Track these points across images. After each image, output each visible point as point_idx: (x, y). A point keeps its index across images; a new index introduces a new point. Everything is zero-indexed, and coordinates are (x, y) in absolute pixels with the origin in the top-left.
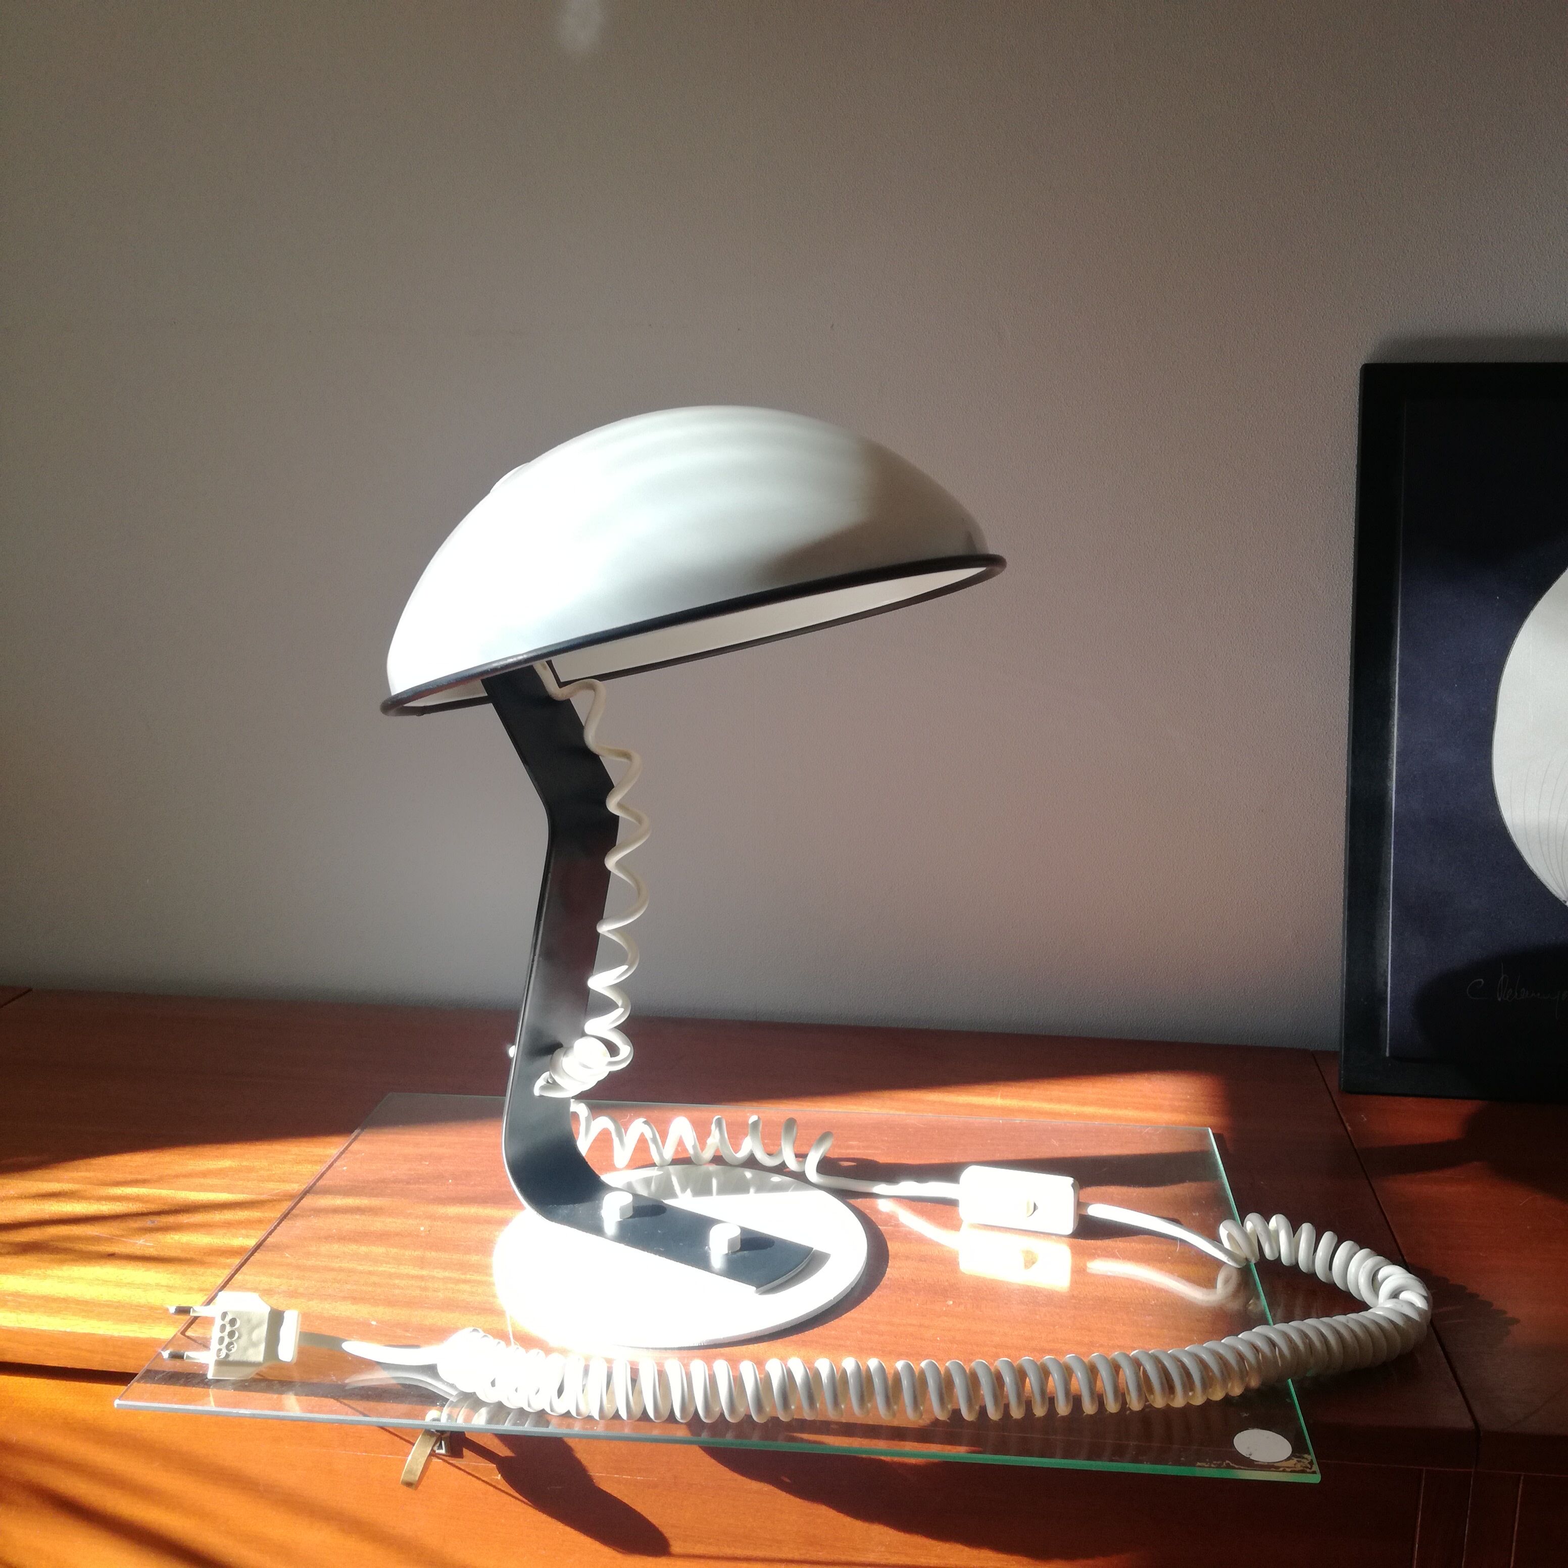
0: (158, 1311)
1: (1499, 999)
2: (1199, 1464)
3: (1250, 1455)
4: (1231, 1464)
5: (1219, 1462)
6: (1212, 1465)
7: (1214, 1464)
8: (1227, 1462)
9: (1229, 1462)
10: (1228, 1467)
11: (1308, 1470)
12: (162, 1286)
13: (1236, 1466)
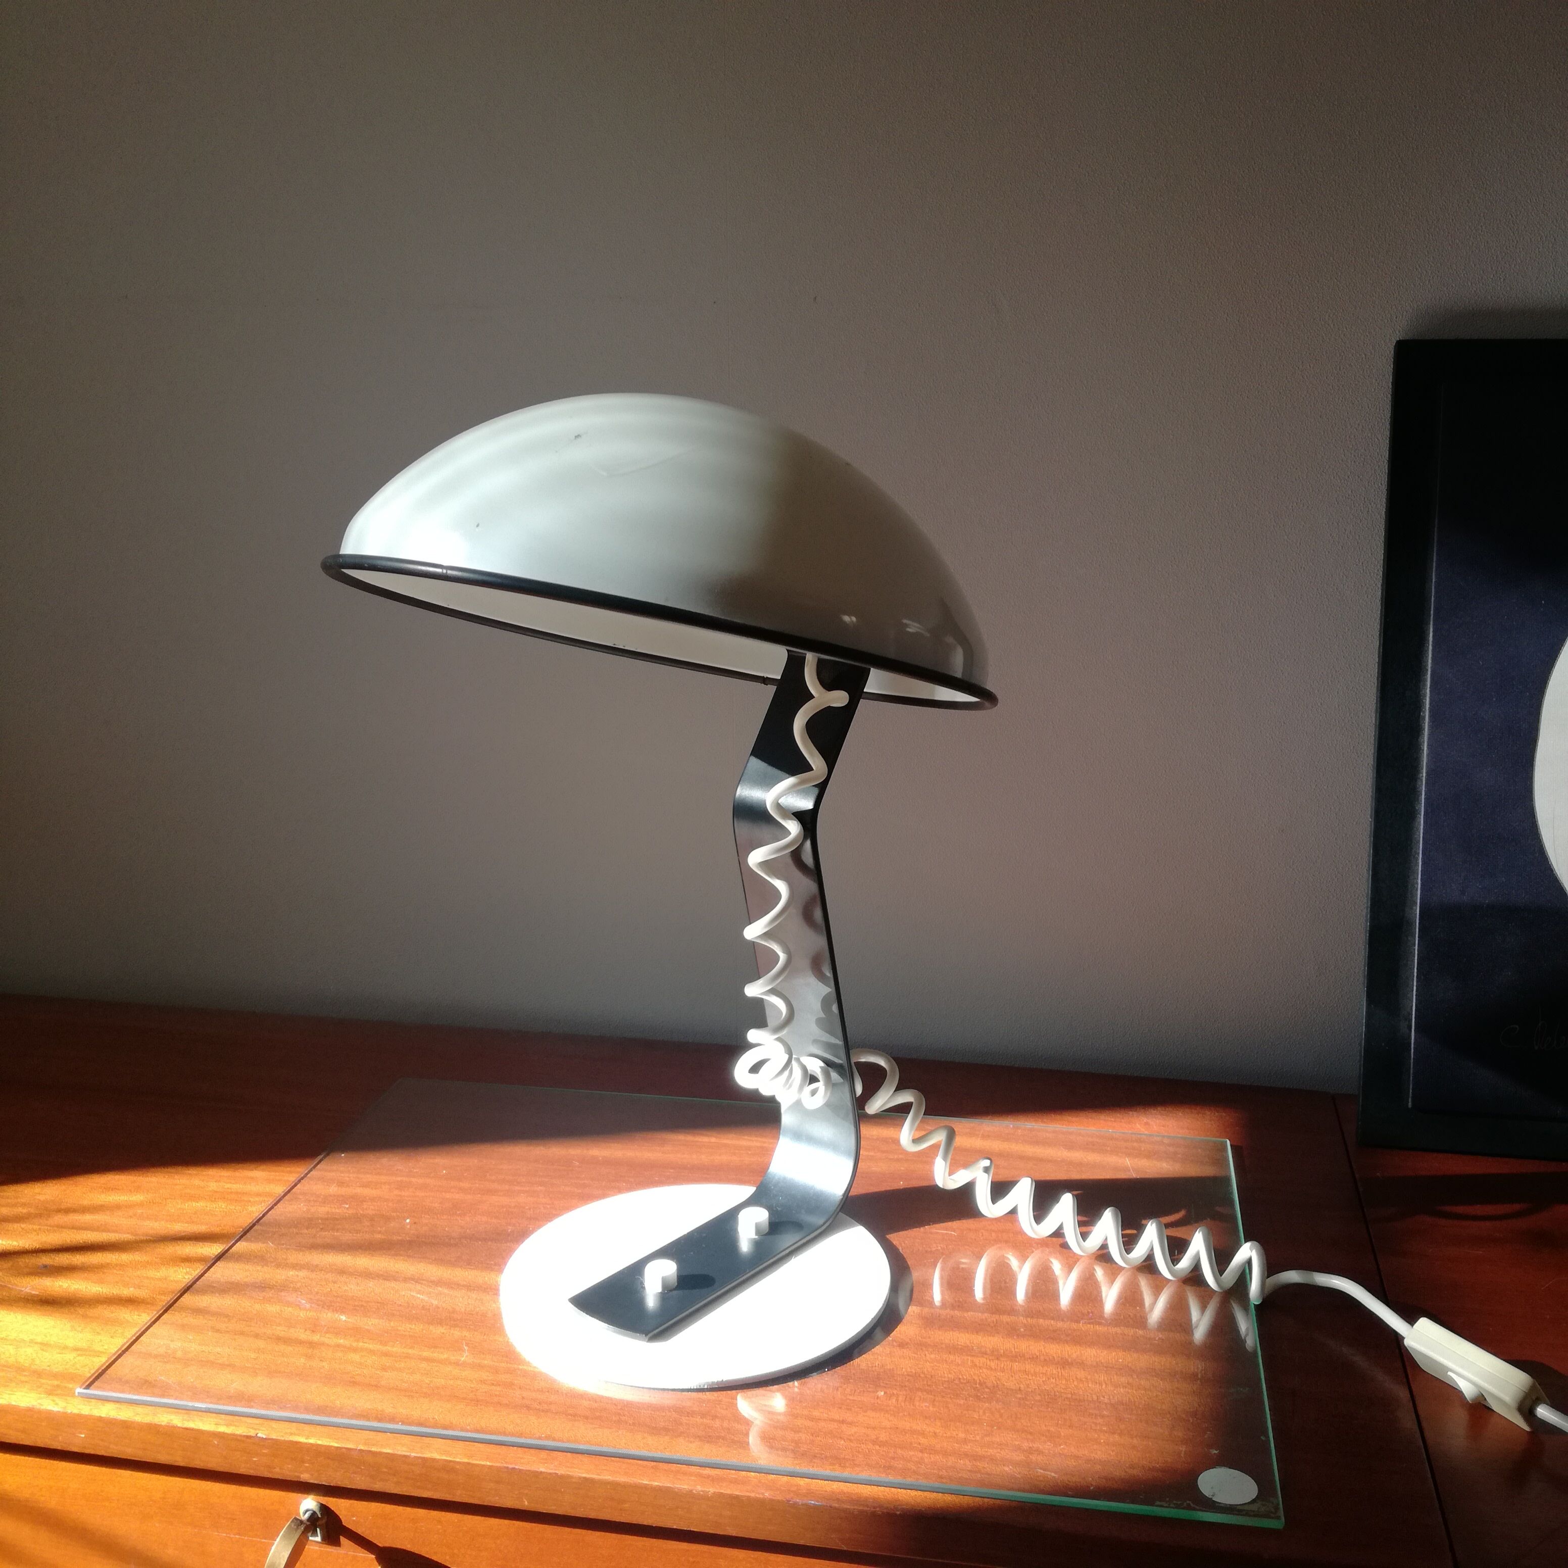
0: (25, 1373)
1: (1536, 1048)
2: (1158, 1503)
3: (1213, 1496)
4: (1192, 1505)
5: (1179, 1502)
6: (1172, 1505)
7: (1175, 1504)
8: (1188, 1502)
9: (1190, 1502)
10: (1189, 1508)
11: (1272, 1515)
12: (36, 1343)
13: (1198, 1508)
